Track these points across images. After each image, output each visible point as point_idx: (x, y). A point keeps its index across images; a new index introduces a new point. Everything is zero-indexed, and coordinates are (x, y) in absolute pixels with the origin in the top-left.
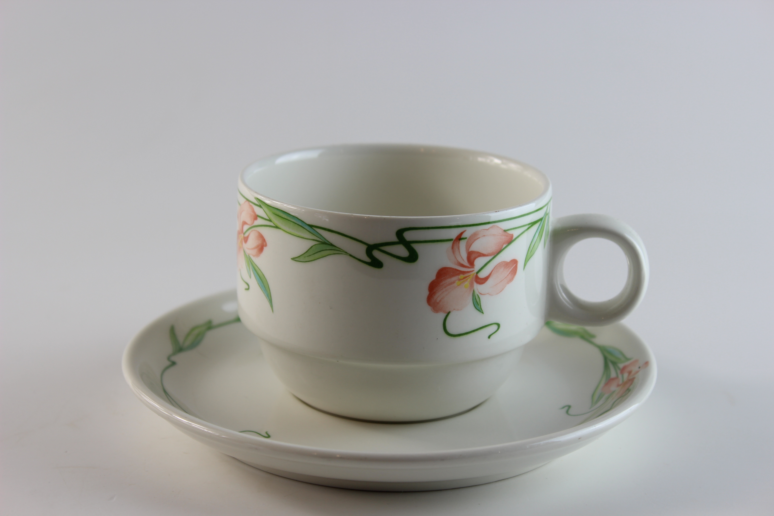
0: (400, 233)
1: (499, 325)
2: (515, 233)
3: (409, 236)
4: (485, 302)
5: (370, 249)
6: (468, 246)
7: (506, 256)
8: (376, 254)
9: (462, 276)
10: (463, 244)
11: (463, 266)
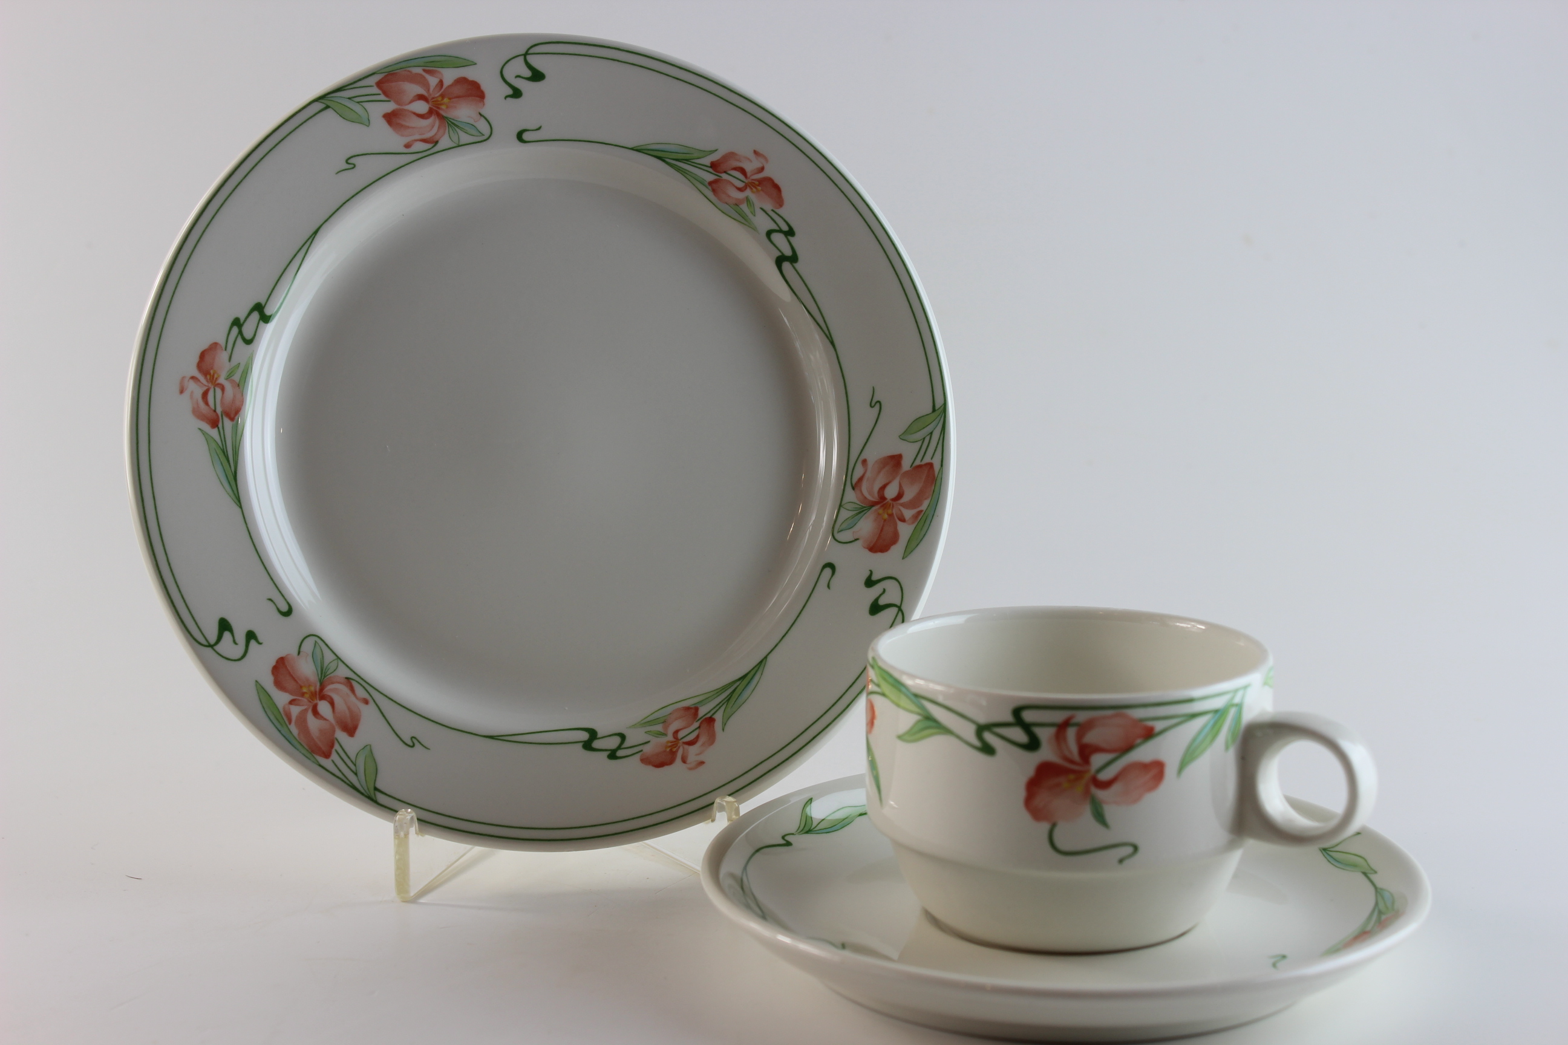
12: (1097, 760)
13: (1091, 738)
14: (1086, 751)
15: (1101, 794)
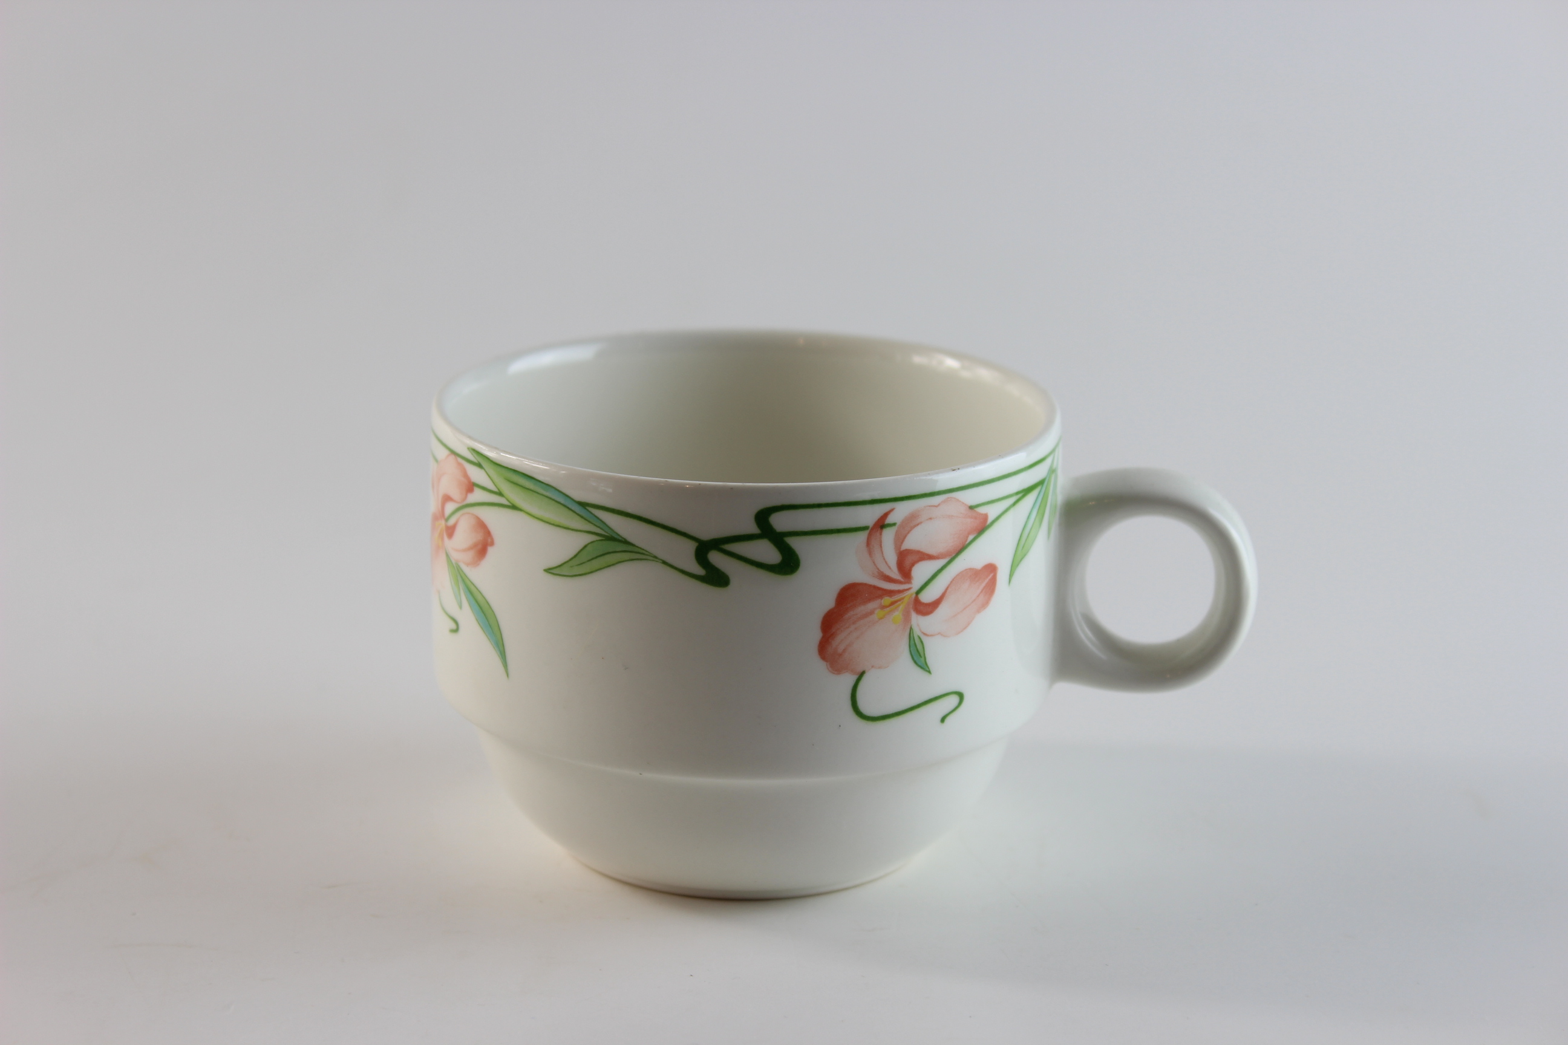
0: (763, 517)
1: (961, 696)
2: (992, 511)
3: (780, 522)
4: (934, 650)
5: (703, 549)
6: (900, 539)
7: (975, 557)
8: (716, 558)
9: (887, 600)
10: (888, 536)
11: (889, 579)
12: (921, 572)
13: (913, 541)
14: (906, 561)
15: (920, 623)
